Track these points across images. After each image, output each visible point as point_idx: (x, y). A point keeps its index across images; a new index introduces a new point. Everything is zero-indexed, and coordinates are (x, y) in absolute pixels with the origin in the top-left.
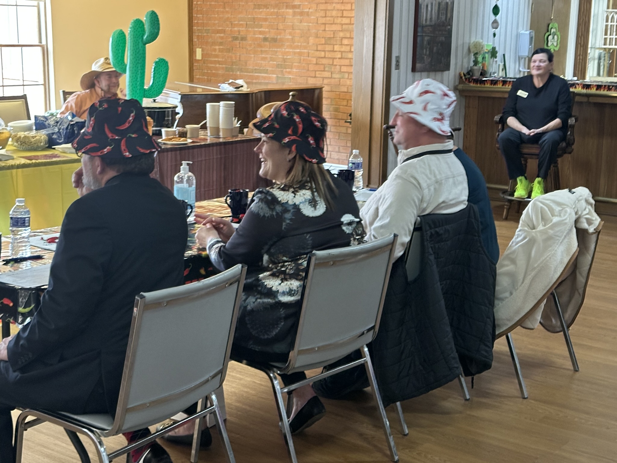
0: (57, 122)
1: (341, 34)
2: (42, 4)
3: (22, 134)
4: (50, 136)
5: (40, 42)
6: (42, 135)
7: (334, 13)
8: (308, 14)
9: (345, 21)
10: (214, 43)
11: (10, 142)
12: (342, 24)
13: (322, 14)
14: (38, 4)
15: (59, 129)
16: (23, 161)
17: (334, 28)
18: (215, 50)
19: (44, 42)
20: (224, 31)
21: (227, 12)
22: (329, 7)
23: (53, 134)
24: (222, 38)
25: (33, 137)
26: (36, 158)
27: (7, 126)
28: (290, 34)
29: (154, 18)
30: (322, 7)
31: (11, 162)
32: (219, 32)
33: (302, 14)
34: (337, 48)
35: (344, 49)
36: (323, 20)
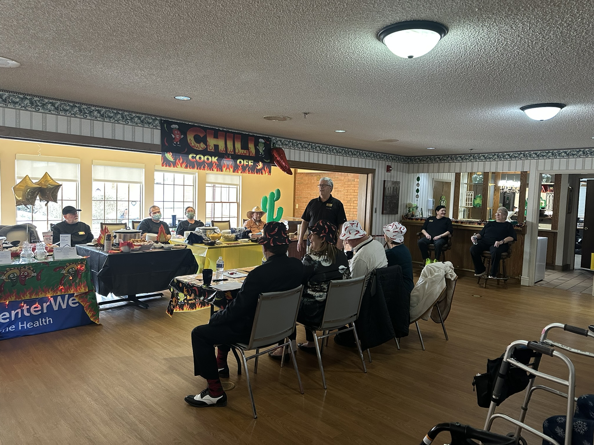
0: (240, 231)
1: (354, 199)
2: (238, 187)
3: (226, 235)
4: (236, 236)
5: (237, 201)
6: (234, 235)
7: (351, 191)
8: (341, 191)
9: (355, 194)
10: (303, 202)
11: (222, 238)
12: (354, 195)
13: (346, 191)
14: (237, 187)
15: (240, 233)
16: (226, 245)
17: (351, 196)
18: (304, 205)
19: (238, 201)
20: (307, 198)
21: (309, 190)
22: (349, 188)
23: (238, 235)
24: (306, 200)
25: (230, 236)
26: (231, 244)
27: (221, 232)
29: (278, 191)
30: (347, 188)
31: (221, 245)
32: (305, 198)
33: (338, 191)
34: (352, 204)
35: (355, 205)
36: (347, 194)
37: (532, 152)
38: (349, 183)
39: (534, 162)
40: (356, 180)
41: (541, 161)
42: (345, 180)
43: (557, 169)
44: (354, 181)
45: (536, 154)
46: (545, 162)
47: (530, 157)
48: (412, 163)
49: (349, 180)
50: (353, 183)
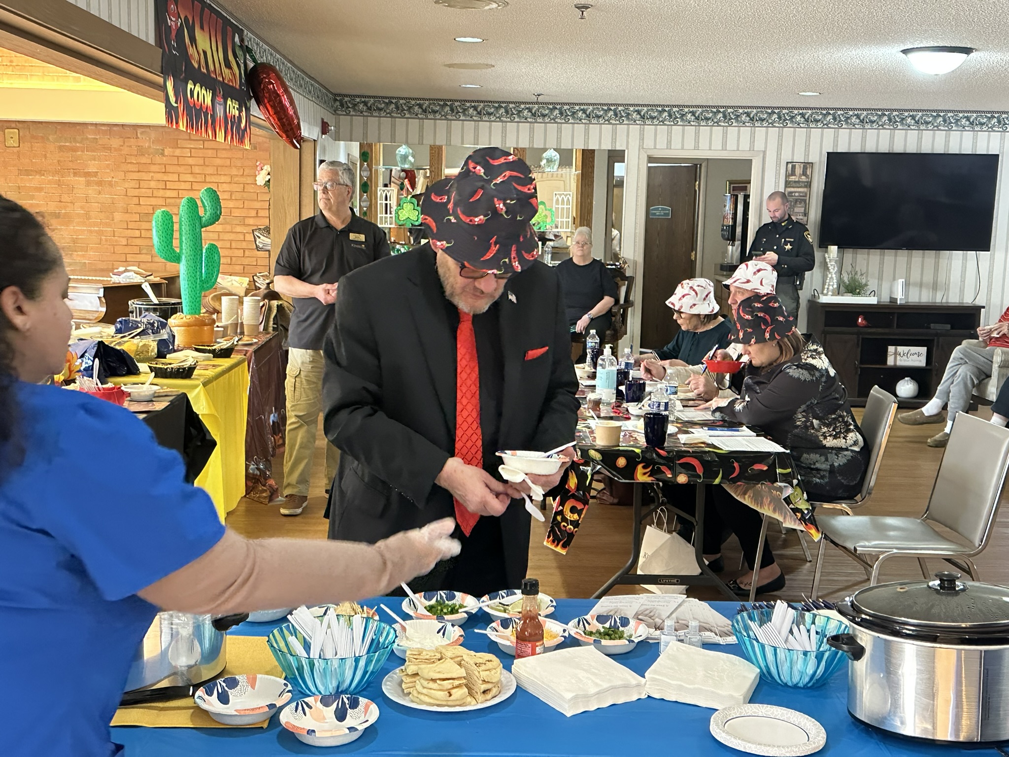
7: (153, 184)
8: (110, 184)
9: (169, 194)
12: (166, 198)
13: (133, 184)
22: (144, 176)
28: (82, 208)
30: (136, 176)
33: (100, 183)
36: (136, 192)
37: (632, 109)
38: (144, 160)
39: (635, 129)
40: (166, 152)
41: (649, 129)
42: (126, 150)
43: (679, 146)
44: (163, 154)
45: (639, 112)
46: (656, 130)
47: (628, 119)
48: (347, 114)
49: (141, 152)
50: (158, 159)
